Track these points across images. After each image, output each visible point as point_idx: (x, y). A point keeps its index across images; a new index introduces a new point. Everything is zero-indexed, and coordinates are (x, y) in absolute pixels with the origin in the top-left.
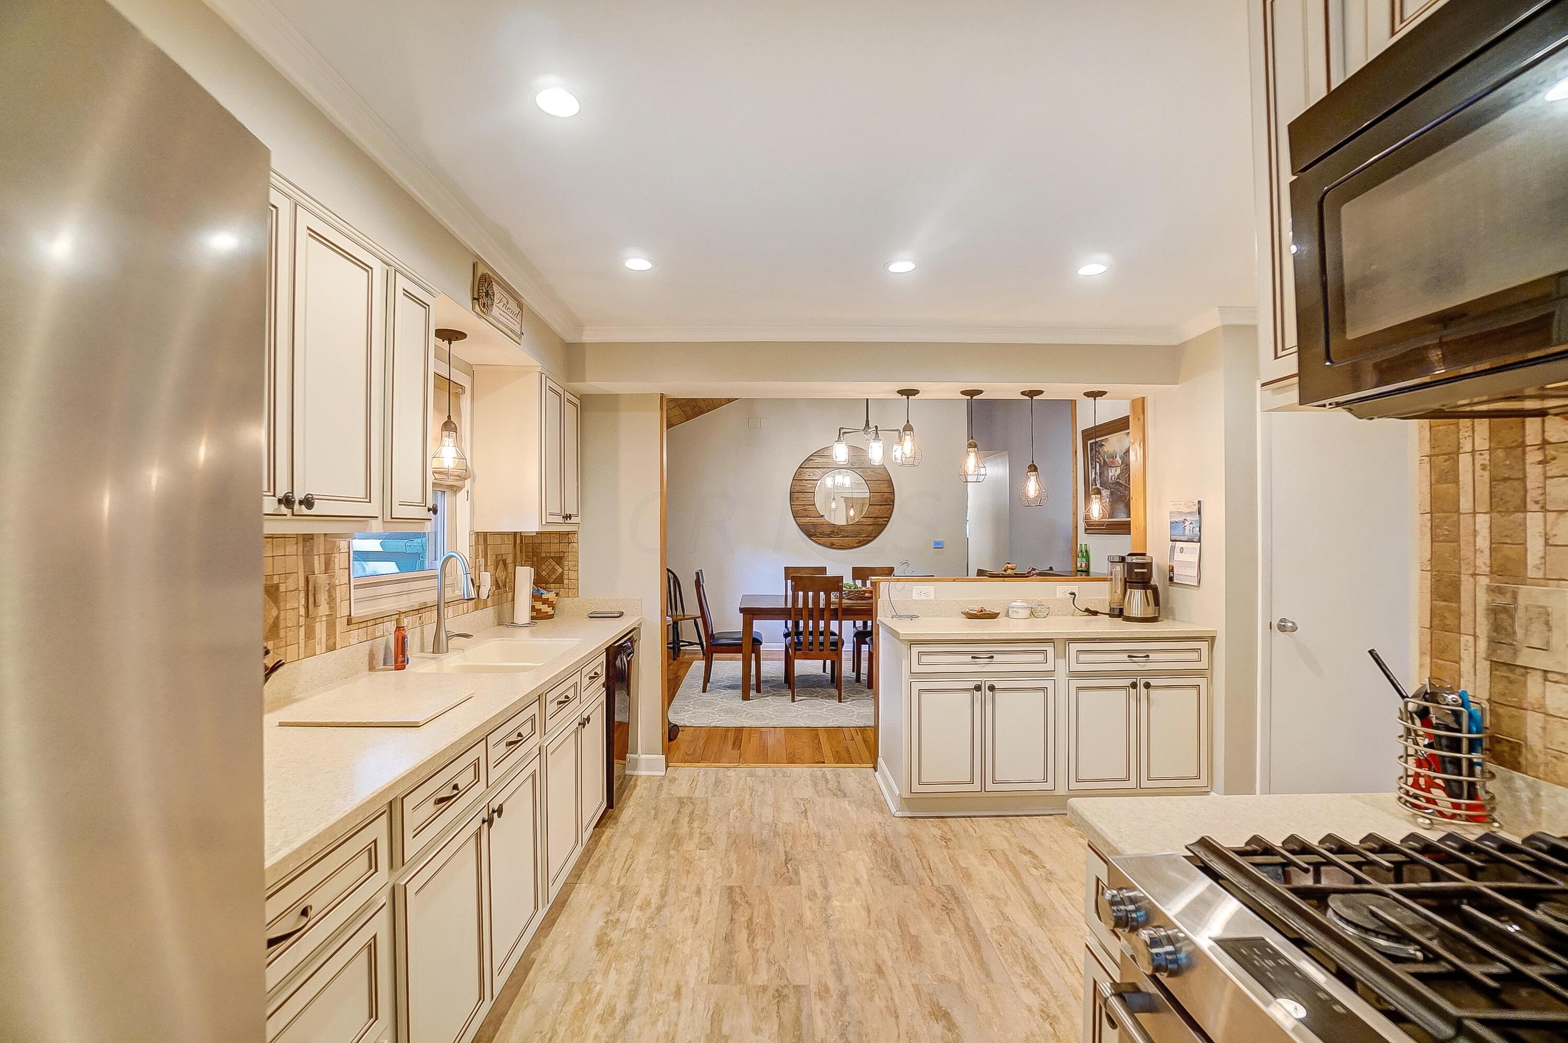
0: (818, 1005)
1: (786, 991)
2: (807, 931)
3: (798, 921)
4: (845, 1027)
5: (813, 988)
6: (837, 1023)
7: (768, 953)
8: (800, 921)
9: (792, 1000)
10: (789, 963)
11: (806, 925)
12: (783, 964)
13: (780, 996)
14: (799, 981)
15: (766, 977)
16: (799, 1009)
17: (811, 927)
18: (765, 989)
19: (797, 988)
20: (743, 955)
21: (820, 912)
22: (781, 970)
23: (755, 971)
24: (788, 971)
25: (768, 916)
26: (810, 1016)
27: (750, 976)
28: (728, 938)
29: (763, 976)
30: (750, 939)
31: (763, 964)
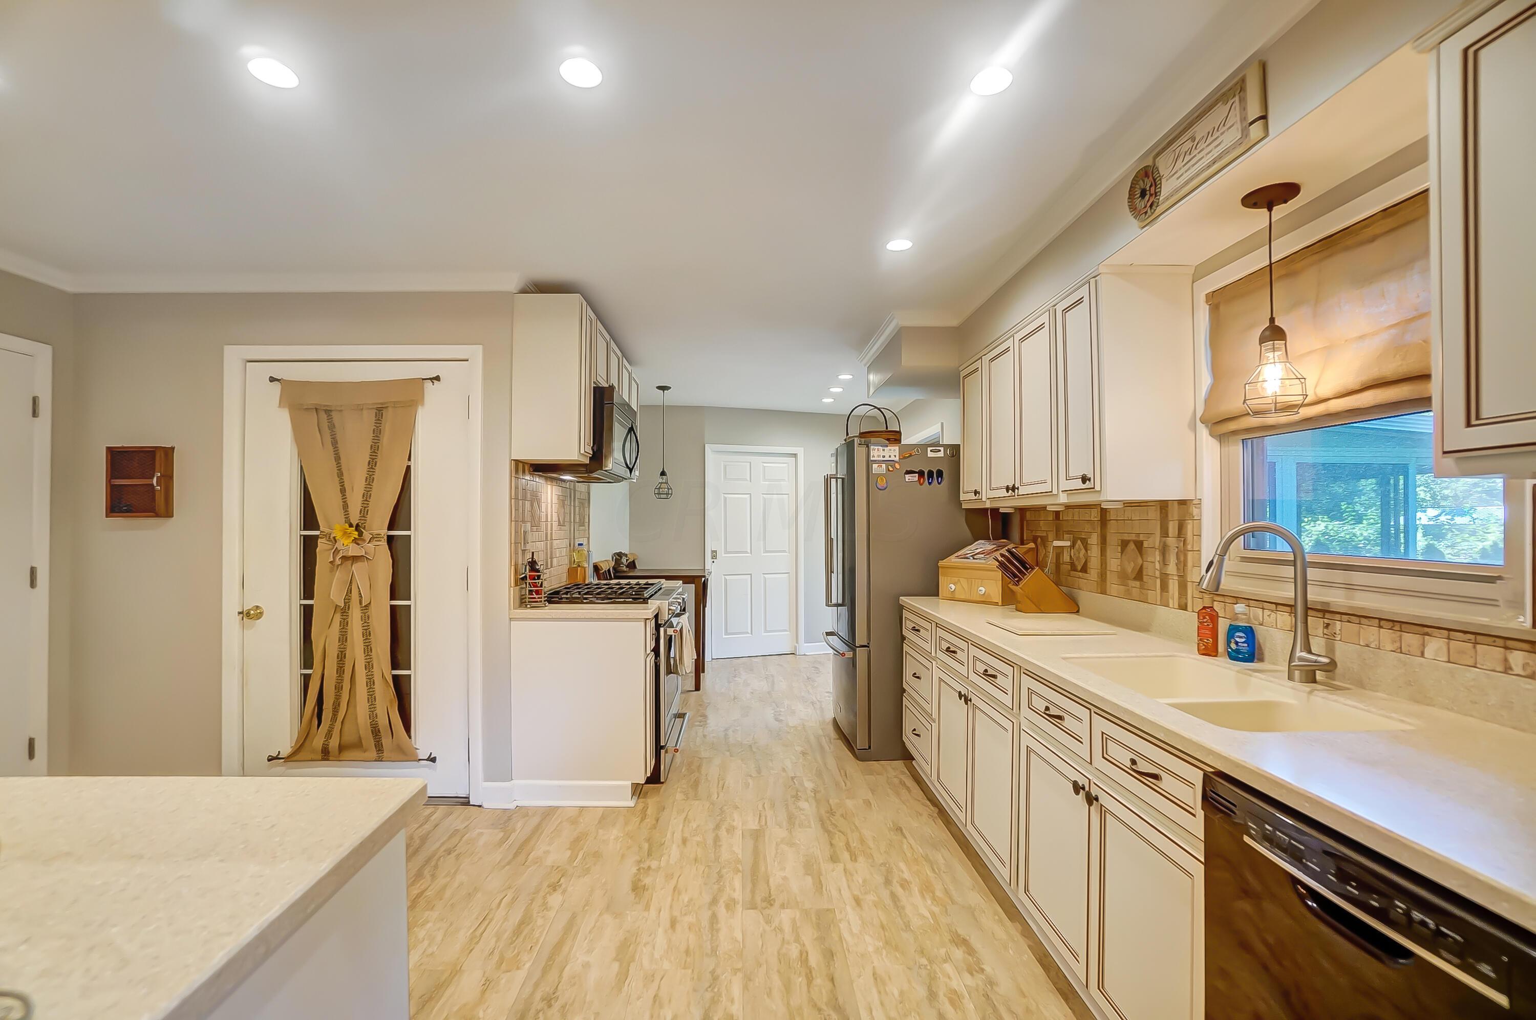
0: (738, 895)
1: (764, 904)
2: (739, 966)
3: (750, 980)
4: (718, 881)
5: (739, 908)
6: (724, 883)
7: (783, 939)
8: (748, 979)
9: (758, 899)
10: (761, 929)
11: (740, 975)
12: (767, 928)
13: (769, 901)
14: (752, 912)
15: (782, 915)
16: (753, 892)
17: (736, 971)
18: (783, 906)
19: (753, 907)
20: (808, 935)
21: (720, 995)
22: (768, 921)
23: (794, 921)
24: (762, 921)
25: (788, 987)
26: (744, 887)
27: (797, 917)
28: (829, 955)
29: (785, 917)
30: (804, 954)
31: (787, 928)
